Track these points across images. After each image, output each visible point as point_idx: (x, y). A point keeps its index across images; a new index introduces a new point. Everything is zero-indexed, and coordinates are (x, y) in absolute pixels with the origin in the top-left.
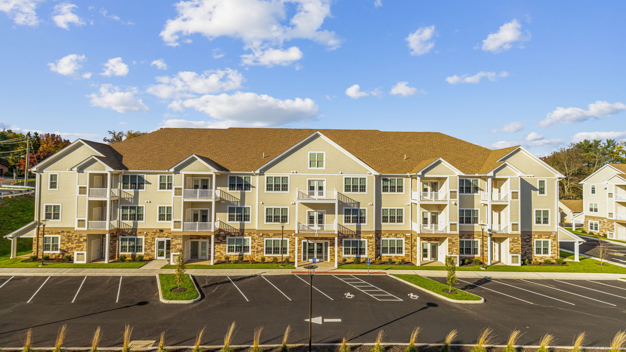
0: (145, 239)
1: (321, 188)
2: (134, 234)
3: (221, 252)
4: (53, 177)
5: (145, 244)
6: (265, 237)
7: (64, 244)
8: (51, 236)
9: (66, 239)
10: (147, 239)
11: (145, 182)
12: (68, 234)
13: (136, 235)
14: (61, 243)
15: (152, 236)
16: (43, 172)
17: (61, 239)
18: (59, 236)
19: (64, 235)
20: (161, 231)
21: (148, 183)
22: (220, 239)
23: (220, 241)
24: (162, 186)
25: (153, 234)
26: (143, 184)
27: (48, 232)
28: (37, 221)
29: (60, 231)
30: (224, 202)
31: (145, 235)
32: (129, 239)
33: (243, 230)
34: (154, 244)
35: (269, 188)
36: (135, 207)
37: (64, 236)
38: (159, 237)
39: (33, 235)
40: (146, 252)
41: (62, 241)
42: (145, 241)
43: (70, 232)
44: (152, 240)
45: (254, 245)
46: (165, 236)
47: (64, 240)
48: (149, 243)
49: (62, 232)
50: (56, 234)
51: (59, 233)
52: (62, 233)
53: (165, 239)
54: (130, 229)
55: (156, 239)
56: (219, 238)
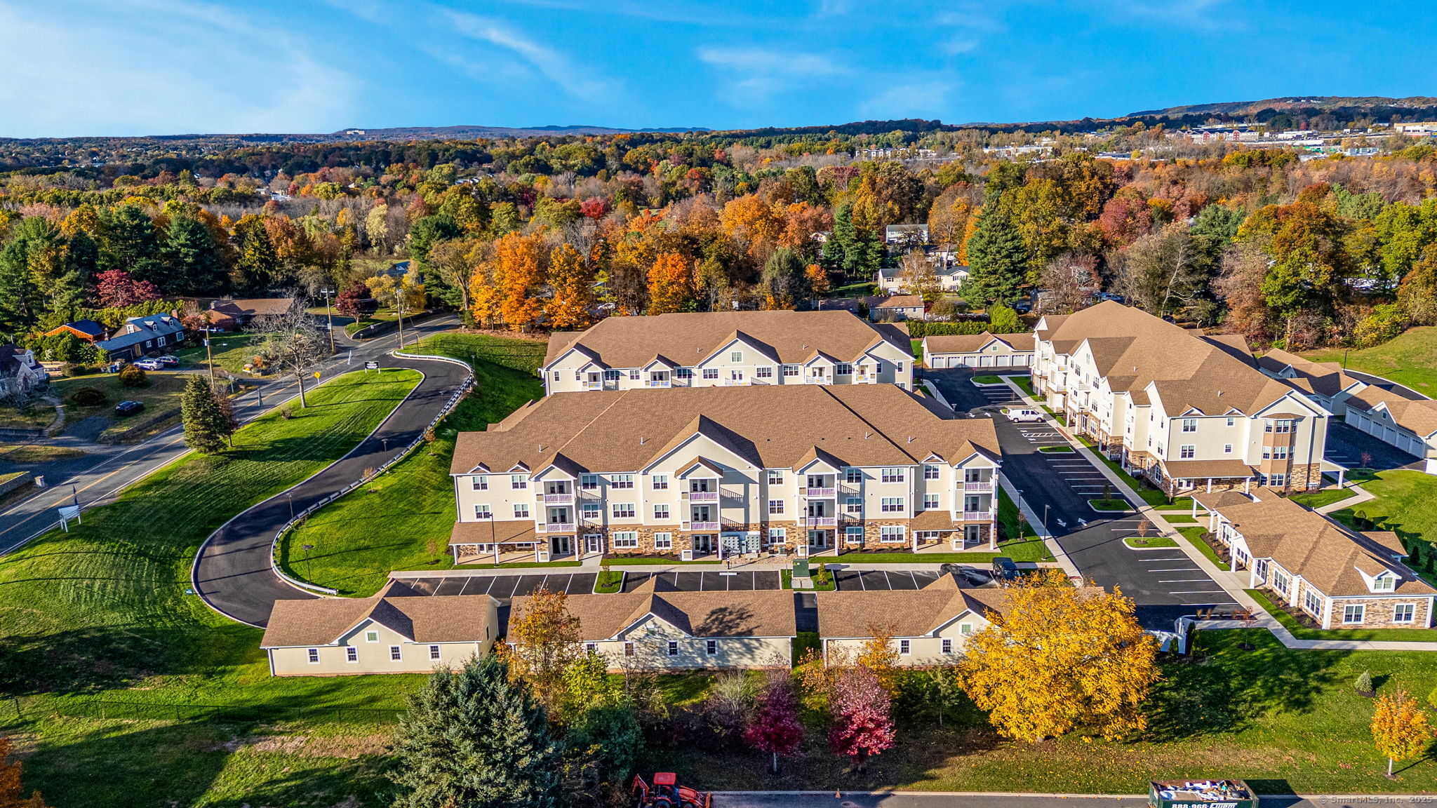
1: (740, 376)
4: (556, 373)
21: (623, 375)
24: (632, 378)
35: (705, 377)
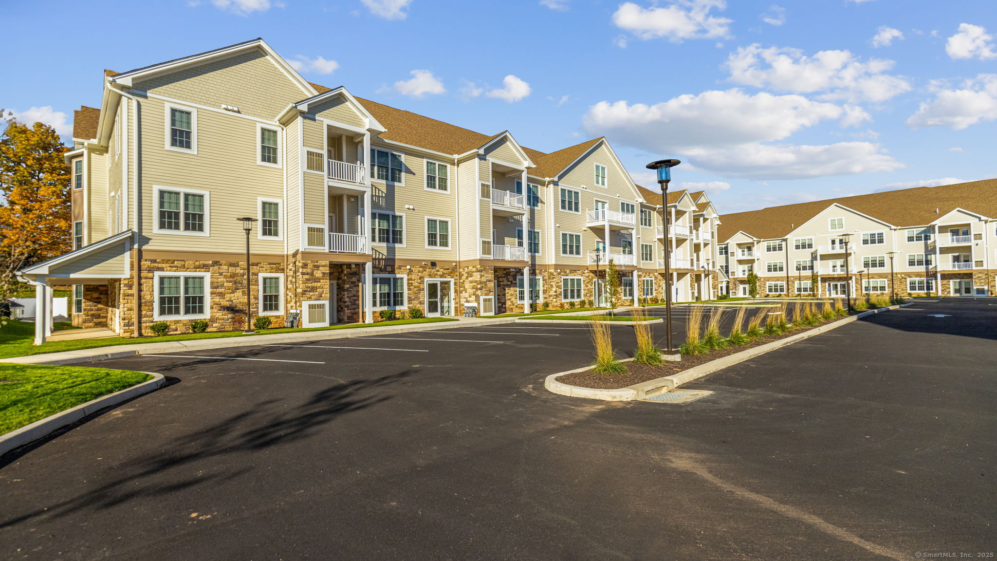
0: (408, 280)
2: (389, 269)
3: (512, 300)
5: (409, 289)
6: (563, 275)
7: (222, 295)
8: (182, 274)
9: (227, 282)
10: (411, 279)
11: (403, 168)
12: (231, 269)
13: (393, 272)
14: (212, 293)
15: (420, 274)
16: (146, 97)
17: (212, 283)
18: (207, 277)
19: (221, 271)
20: (434, 264)
21: (408, 171)
22: (510, 280)
23: (509, 283)
24: (431, 182)
25: (421, 269)
26: (400, 171)
27: (173, 263)
28: (136, 230)
29: (210, 262)
30: (513, 221)
31: (408, 271)
32: (381, 279)
33: (535, 265)
34: (423, 289)
36: (388, 216)
37: (221, 274)
38: (430, 276)
39: (122, 271)
40: (411, 305)
41: (217, 287)
42: (408, 283)
43: (238, 266)
44: (419, 281)
45: (545, 288)
46: (439, 273)
47: (222, 286)
48: (415, 287)
49: (216, 263)
50: (196, 268)
51: (205, 267)
52: (216, 268)
53: (438, 280)
54: (382, 259)
55: (426, 279)
56: (509, 277)
